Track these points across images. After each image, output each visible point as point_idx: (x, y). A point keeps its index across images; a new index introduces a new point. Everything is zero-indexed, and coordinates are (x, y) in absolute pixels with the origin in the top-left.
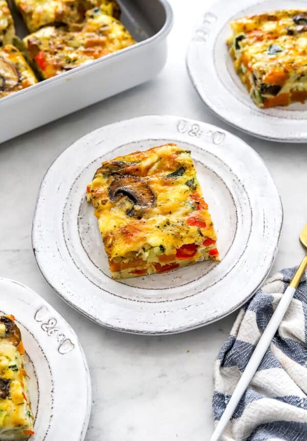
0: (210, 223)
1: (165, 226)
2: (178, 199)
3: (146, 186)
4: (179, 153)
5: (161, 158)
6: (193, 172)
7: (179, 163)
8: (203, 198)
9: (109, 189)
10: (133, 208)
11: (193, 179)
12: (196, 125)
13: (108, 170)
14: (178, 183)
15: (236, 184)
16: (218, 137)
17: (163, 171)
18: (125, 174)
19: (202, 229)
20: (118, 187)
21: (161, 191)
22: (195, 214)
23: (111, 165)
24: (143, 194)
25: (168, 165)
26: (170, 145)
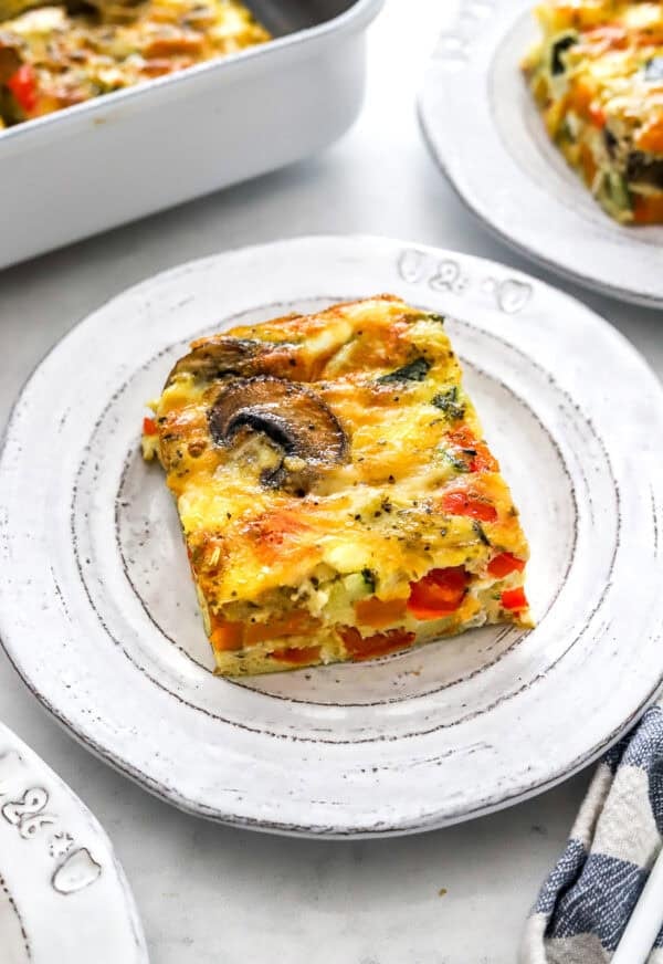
0: (509, 510)
1: (378, 514)
2: (412, 441)
3: (320, 406)
4: (411, 319)
5: (360, 333)
6: (452, 372)
7: (413, 345)
8: (484, 442)
9: (210, 413)
10: (282, 465)
11: (455, 390)
12: (450, 262)
13: (207, 362)
14: (411, 399)
15: (568, 416)
16: (511, 295)
17: (366, 368)
18: (258, 375)
19: (486, 525)
20: (237, 407)
21: (363, 421)
22: (463, 482)
23: (218, 348)
24: (312, 428)
25: (381, 352)
26: (387, 298)
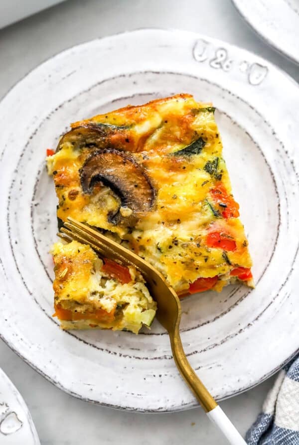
0: (243, 242)
1: (170, 247)
2: (191, 197)
3: (141, 171)
4: (195, 112)
5: (166, 122)
6: (217, 148)
7: (196, 132)
8: (232, 196)
9: (81, 171)
10: (119, 211)
11: (218, 159)
12: (222, 49)
13: (79, 137)
14: (193, 167)
16: (256, 73)
17: (169, 143)
18: (108, 148)
19: (230, 254)
20: (95, 169)
21: (165, 180)
22: (220, 224)
23: (86, 130)
24: (136, 186)
25: (178, 134)
26: (182, 96)
